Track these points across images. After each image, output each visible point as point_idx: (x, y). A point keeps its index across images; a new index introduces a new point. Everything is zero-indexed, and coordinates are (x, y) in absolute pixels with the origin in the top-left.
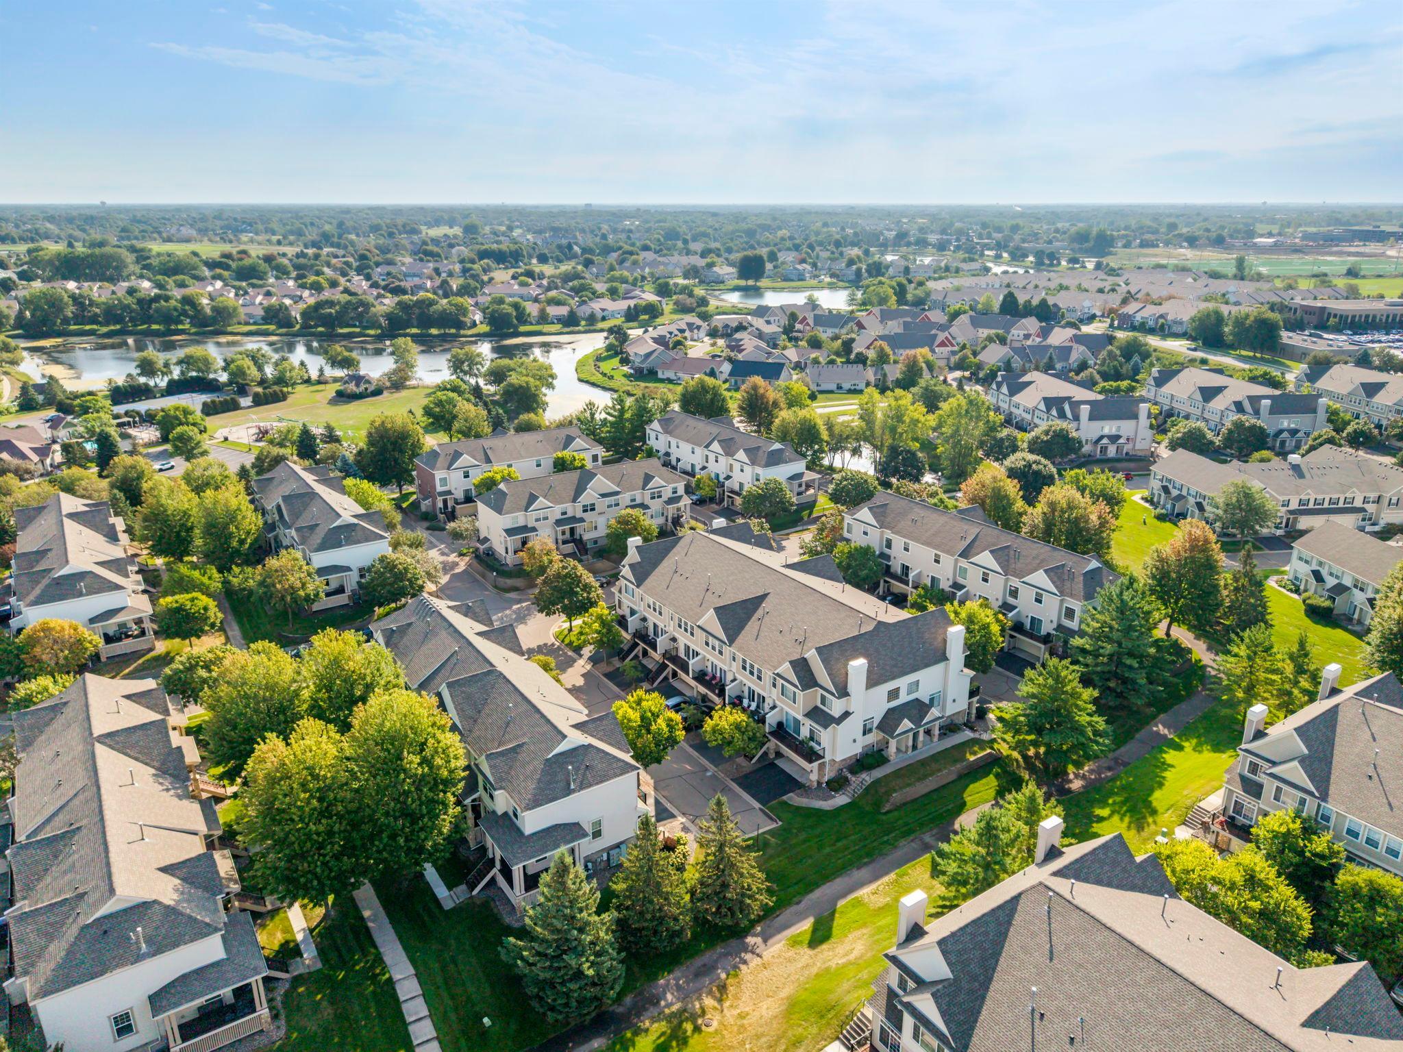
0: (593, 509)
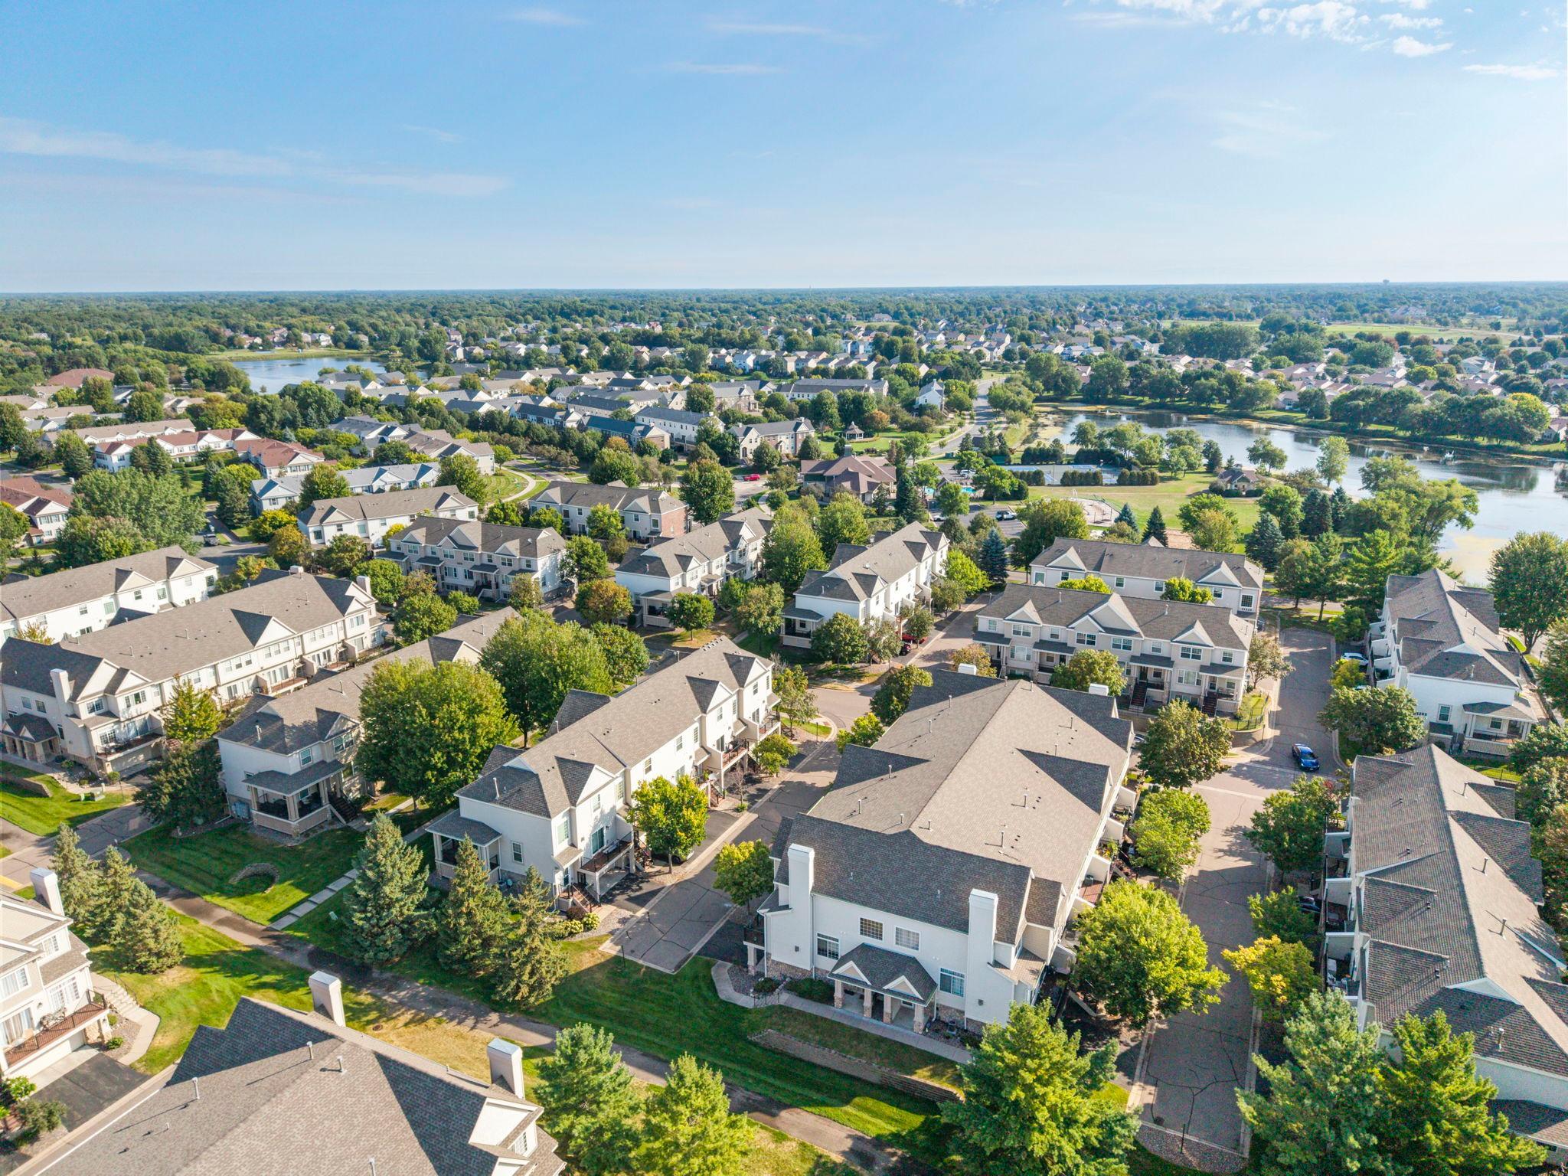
0: (1093, 643)
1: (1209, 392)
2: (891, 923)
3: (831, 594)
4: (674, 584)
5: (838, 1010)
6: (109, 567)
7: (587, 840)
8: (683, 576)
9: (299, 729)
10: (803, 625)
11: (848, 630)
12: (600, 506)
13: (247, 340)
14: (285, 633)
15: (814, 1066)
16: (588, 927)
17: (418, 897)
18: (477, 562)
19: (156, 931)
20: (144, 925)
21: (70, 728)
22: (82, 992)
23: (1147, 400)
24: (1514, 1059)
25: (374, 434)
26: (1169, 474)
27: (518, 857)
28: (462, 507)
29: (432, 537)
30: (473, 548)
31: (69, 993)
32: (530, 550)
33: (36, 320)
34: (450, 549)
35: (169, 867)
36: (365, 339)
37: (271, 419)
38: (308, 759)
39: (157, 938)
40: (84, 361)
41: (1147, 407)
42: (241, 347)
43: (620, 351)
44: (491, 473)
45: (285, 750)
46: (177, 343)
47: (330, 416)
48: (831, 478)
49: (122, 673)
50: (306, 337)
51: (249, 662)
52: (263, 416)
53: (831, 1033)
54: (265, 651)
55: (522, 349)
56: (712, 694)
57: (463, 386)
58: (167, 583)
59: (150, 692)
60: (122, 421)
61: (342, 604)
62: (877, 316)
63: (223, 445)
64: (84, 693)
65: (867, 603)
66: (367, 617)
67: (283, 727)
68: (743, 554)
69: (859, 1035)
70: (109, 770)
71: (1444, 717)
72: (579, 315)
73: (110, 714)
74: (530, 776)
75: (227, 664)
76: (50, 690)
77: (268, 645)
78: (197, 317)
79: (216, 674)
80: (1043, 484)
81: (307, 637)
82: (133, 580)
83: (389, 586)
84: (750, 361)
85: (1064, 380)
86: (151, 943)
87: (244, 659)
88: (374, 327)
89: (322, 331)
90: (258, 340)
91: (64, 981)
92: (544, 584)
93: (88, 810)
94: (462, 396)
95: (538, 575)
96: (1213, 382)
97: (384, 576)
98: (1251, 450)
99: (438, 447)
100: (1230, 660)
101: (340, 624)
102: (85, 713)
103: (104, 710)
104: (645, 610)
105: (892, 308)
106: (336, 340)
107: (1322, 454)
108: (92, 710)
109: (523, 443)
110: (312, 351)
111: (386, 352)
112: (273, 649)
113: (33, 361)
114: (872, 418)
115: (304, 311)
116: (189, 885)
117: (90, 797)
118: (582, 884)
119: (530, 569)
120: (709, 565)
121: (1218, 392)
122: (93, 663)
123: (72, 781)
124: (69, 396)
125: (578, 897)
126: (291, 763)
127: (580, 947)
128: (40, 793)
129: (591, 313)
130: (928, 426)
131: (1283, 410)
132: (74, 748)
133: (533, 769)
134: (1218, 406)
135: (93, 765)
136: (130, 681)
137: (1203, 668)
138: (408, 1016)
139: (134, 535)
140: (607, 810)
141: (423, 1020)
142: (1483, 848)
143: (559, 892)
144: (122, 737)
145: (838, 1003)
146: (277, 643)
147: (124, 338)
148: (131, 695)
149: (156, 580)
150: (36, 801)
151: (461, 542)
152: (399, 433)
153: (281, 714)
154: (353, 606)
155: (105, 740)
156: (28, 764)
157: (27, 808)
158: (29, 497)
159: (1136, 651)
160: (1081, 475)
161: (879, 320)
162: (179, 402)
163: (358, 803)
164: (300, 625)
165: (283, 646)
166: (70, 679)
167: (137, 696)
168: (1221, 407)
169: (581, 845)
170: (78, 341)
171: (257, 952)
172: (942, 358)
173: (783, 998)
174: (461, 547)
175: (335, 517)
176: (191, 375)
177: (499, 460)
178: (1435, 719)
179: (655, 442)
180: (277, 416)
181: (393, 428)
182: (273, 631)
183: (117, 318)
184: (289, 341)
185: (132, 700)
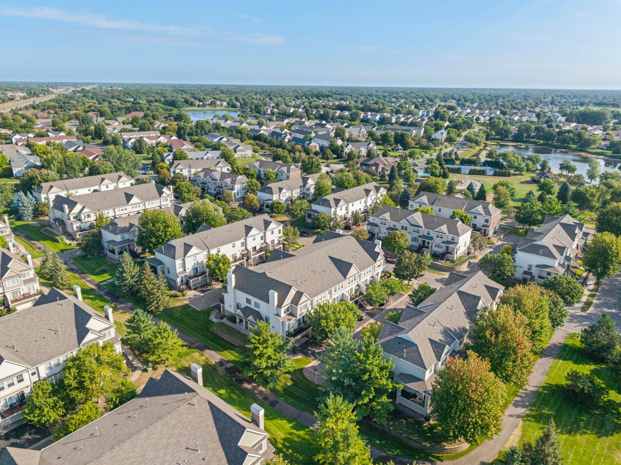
1: (568, 139)
2: (253, 299)
3: (323, 205)
4: (275, 197)
5: (236, 326)
6: (99, 177)
7: (190, 269)
8: (279, 195)
9: (122, 228)
10: (314, 215)
11: (323, 218)
12: (268, 169)
13: (197, 102)
14: (139, 201)
15: (223, 339)
16: (183, 295)
17: (135, 279)
18: (217, 185)
19: (62, 278)
20: (59, 276)
21: (68, 223)
22: (35, 289)
23: (542, 142)
24: (407, 360)
25: (216, 140)
26: (518, 173)
27: (169, 272)
28: (225, 167)
29: (205, 176)
30: (217, 180)
31: (32, 289)
32: (233, 182)
33: (131, 93)
34: (210, 180)
35: (82, 265)
36: (238, 104)
37: (185, 132)
38: (124, 238)
39: (62, 280)
40: (139, 109)
41: (541, 145)
42: (195, 106)
43: (326, 112)
44: (251, 156)
45: (116, 234)
46: (173, 104)
47: (205, 132)
48: (369, 165)
49: (84, 208)
50: (218, 103)
51: (126, 209)
52: (182, 131)
53: (231, 330)
54: (132, 206)
55: (292, 110)
56: (250, 231)
57: (258, 124)
58: (117, 184)
59: (92, 215)
60: (138, 131)
61: (160, 193)
62: (450, 100)
63: (166, 141)
64: (72, 212)
65: (336, 209)
66: (169, 199)
67: (117, 227)
68: (308, 189)
69: (239, 332)
70: (78, 237)
71: (529, 269)
72: (323, 97)
73: (80, 220)
74: (174, 247)
75: (118, 209)
76: (62, 210)
77: (133, 205)
78: (184, 94)
79: (115, 211)
80: (461, 173)
81: (146, 203)
82: (106, 181)
83: (187, 191)
84: (378, 118)
85: (505, 131)
86: (60, 281)
87: (124, 208)
88: (243, 99)
89: (224, 101)
90: (201, 103)
91: (30, 285)
92: (238, 195)
93: (69, 248)
94: (257, 128)
95: (235, 191)
96: (571, 135)
97: (186, 187)
98: (561, 165)
99: (233, 145)
100: (454, 240)
101: (159, 200)
102: (72, 219)
103: (78, 218)
104: (265, 206)
105: (457, 98)
106: (228, 104)
107: (589, 168)
108: (74, 218)
109: (267, 146)
110: (220, 108)
111: (244, 110)
112: (134, 206)
113: (123, 108)
114: (407, 142)
115: (222, 92)
116: (85, 270)
117: (70, 244)
118: (187, 283)
119: (232, 189)
120: (292, 192)
121: (572, 140)
122: (75, 203)
123: (67, 239)
124: (128, 121)
125: (184, 287)
126: (118, 238)
127: (178, 300)
128: (57, 241)
129: (328, 96)
130: (431, 147)
131: (603, 149)
132: (69, 230)
133: (175, 245)
134: (572, 146)
135: (74, 235)
136: (86, 210)
137: (443, 242)
138: (121, 311)
139: (111, 168)
140: (200, 261)
141: (125, 313)
142: (463, 303)
143: (179, 284)
144: (83, 228)
145: (237, 323)
146: (136, 204)
147: (156, 101)
148: (86, 215)
149: (114, 182)
150: (56, 243)
151: (213, 178)
152: (225, 139)
153: (118, 223)
154: (164, 195)
155: (77, 228)
156: (57, 233)
157: (53, 245)
158: (94, 154)
159: (421, 234)
160: (478, 170)
161: (450, 102)
162: (160, 125)
163: (140, 254)
164: (144, 199)
165: (138, 205)
166: (68, 208)
167: (88, 215)
168: (574, 146)
169: (187, 271)
170: (141, 101)
171: (92, 290)
172: (458, 120)
173: (224, 320)
174: (213, 179)
175: (180, 167)
176: (170, 115)
177: (255, 151)
178: (526, 269)
179: (312, 148)
180: (187, 132)
181: (223, 138)
182: (134, 200)
183: (157, 93)
184: (213, 104)
185: (86, 216)
